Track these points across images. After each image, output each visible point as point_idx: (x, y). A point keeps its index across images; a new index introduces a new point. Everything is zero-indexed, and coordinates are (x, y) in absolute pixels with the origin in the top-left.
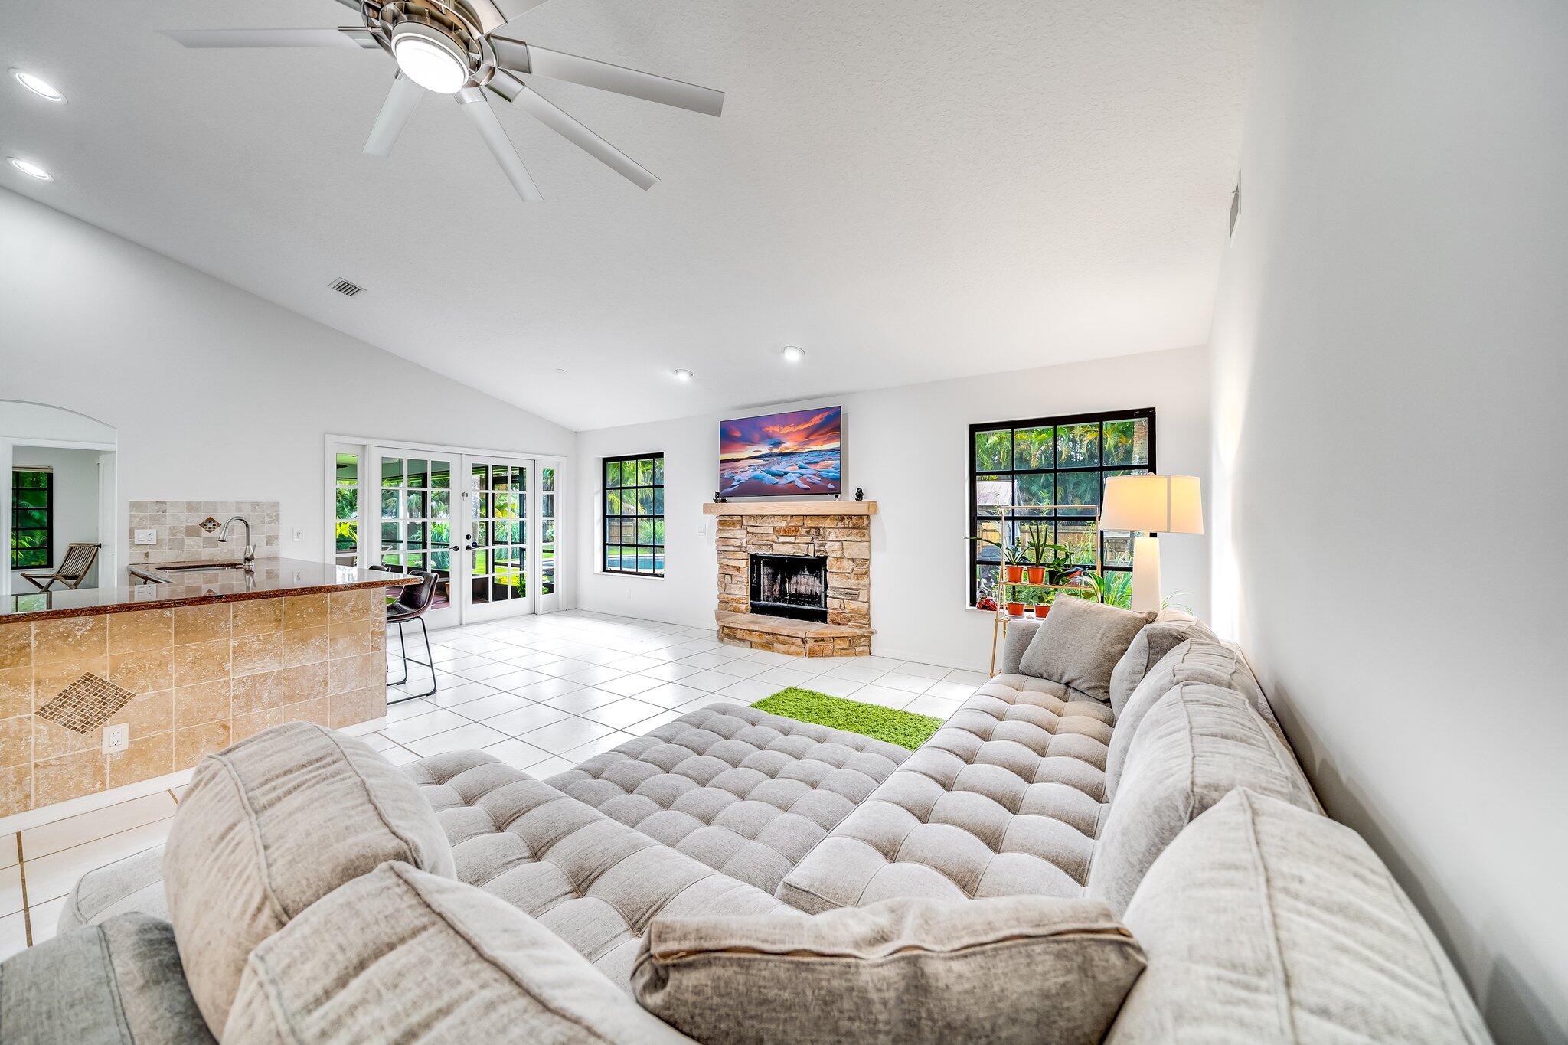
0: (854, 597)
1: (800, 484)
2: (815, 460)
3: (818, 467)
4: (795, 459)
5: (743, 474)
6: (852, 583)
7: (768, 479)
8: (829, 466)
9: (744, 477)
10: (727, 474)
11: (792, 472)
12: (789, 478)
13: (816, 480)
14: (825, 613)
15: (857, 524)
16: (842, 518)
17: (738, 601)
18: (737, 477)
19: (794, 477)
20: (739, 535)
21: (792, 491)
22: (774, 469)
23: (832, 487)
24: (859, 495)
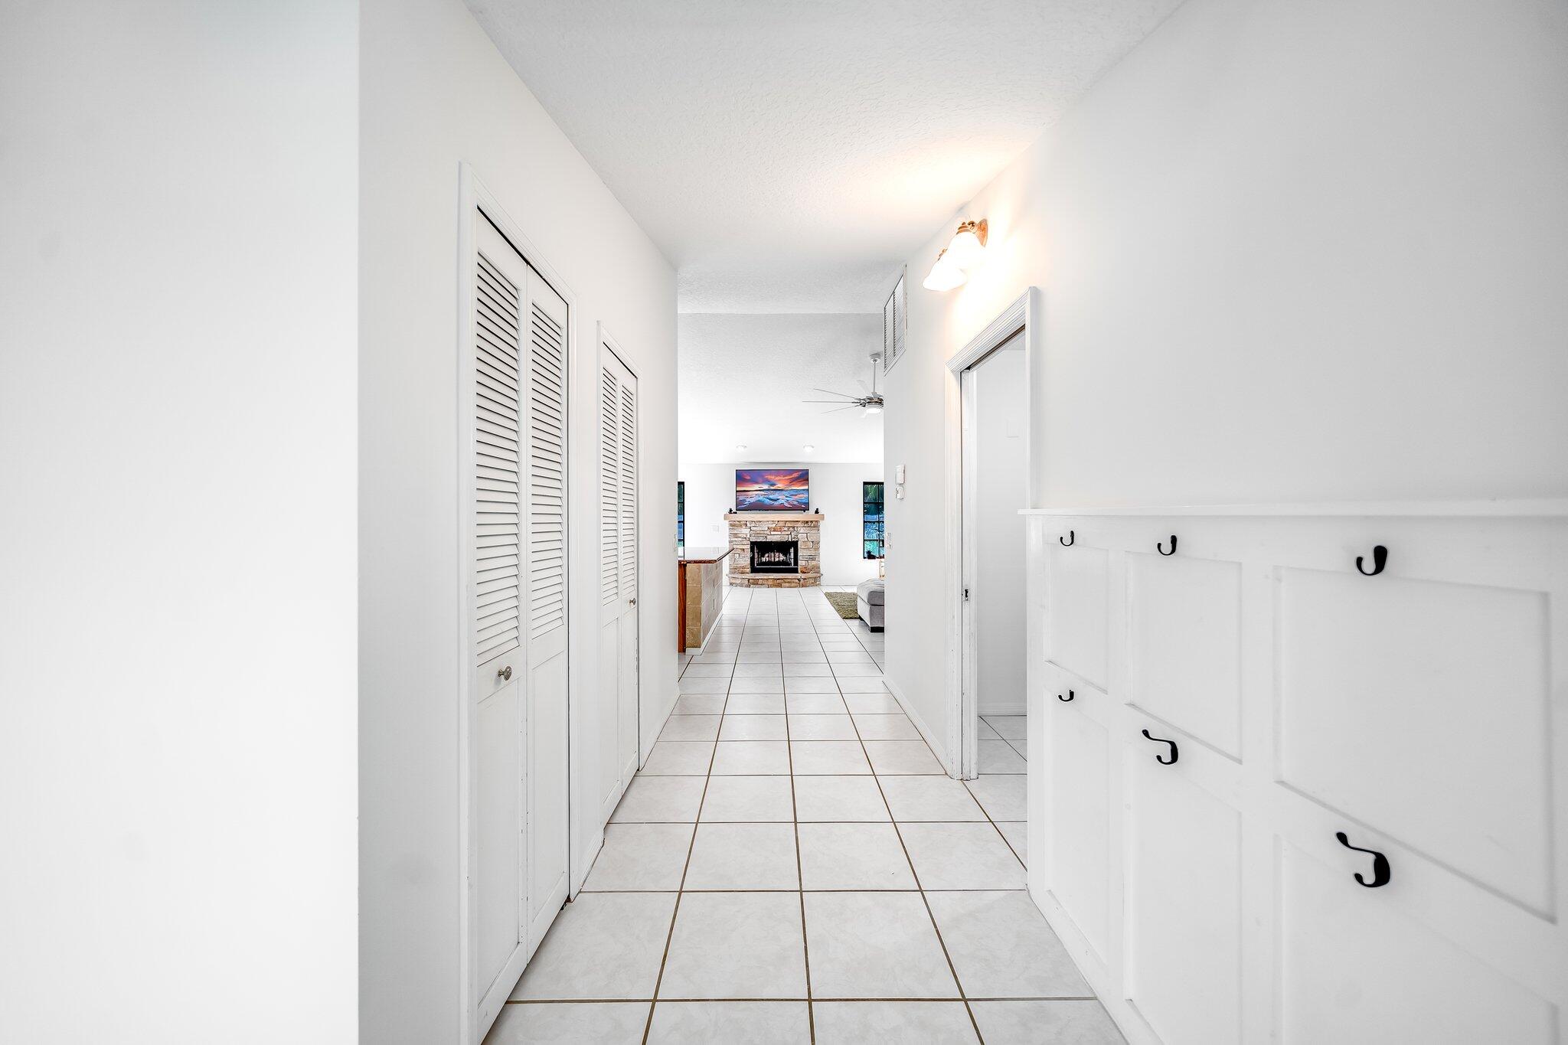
0: (813, 559)
1: (786, 505)
2: (794, 493)
3: (796, 497)
4: (784, 492)
5: (752, 498)
6: (813, 553)
7: (767, 501)
8: (802, 497)
9: (752, 500)
10: (741, 498)
11: (782, 499)
12: (780, 502)
13: (795, 503)
14: (797, 568)
15: (813, 525)
16: (807, 522)
17: (743, 567)
18: (748, 500)
19: (783, 501)
20: (745, 531)
21: (782, 509)
22: (771, 497)
23: (804, 507)
24: (817, 512)
